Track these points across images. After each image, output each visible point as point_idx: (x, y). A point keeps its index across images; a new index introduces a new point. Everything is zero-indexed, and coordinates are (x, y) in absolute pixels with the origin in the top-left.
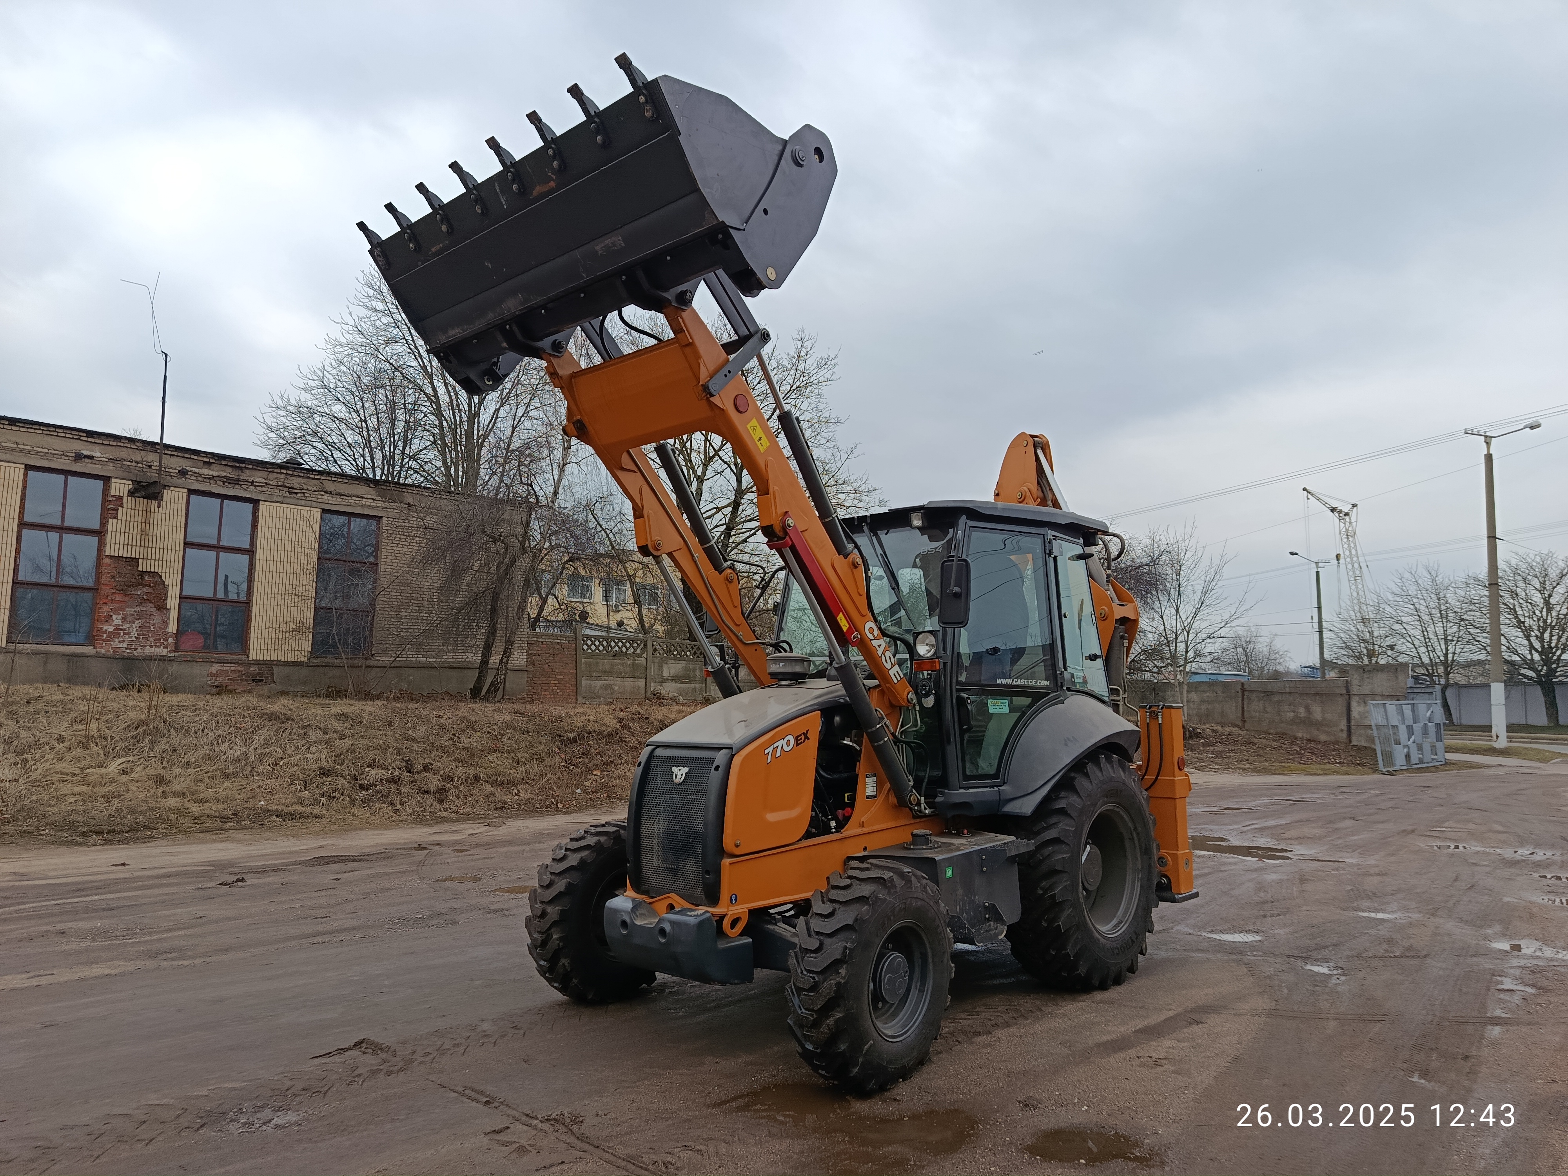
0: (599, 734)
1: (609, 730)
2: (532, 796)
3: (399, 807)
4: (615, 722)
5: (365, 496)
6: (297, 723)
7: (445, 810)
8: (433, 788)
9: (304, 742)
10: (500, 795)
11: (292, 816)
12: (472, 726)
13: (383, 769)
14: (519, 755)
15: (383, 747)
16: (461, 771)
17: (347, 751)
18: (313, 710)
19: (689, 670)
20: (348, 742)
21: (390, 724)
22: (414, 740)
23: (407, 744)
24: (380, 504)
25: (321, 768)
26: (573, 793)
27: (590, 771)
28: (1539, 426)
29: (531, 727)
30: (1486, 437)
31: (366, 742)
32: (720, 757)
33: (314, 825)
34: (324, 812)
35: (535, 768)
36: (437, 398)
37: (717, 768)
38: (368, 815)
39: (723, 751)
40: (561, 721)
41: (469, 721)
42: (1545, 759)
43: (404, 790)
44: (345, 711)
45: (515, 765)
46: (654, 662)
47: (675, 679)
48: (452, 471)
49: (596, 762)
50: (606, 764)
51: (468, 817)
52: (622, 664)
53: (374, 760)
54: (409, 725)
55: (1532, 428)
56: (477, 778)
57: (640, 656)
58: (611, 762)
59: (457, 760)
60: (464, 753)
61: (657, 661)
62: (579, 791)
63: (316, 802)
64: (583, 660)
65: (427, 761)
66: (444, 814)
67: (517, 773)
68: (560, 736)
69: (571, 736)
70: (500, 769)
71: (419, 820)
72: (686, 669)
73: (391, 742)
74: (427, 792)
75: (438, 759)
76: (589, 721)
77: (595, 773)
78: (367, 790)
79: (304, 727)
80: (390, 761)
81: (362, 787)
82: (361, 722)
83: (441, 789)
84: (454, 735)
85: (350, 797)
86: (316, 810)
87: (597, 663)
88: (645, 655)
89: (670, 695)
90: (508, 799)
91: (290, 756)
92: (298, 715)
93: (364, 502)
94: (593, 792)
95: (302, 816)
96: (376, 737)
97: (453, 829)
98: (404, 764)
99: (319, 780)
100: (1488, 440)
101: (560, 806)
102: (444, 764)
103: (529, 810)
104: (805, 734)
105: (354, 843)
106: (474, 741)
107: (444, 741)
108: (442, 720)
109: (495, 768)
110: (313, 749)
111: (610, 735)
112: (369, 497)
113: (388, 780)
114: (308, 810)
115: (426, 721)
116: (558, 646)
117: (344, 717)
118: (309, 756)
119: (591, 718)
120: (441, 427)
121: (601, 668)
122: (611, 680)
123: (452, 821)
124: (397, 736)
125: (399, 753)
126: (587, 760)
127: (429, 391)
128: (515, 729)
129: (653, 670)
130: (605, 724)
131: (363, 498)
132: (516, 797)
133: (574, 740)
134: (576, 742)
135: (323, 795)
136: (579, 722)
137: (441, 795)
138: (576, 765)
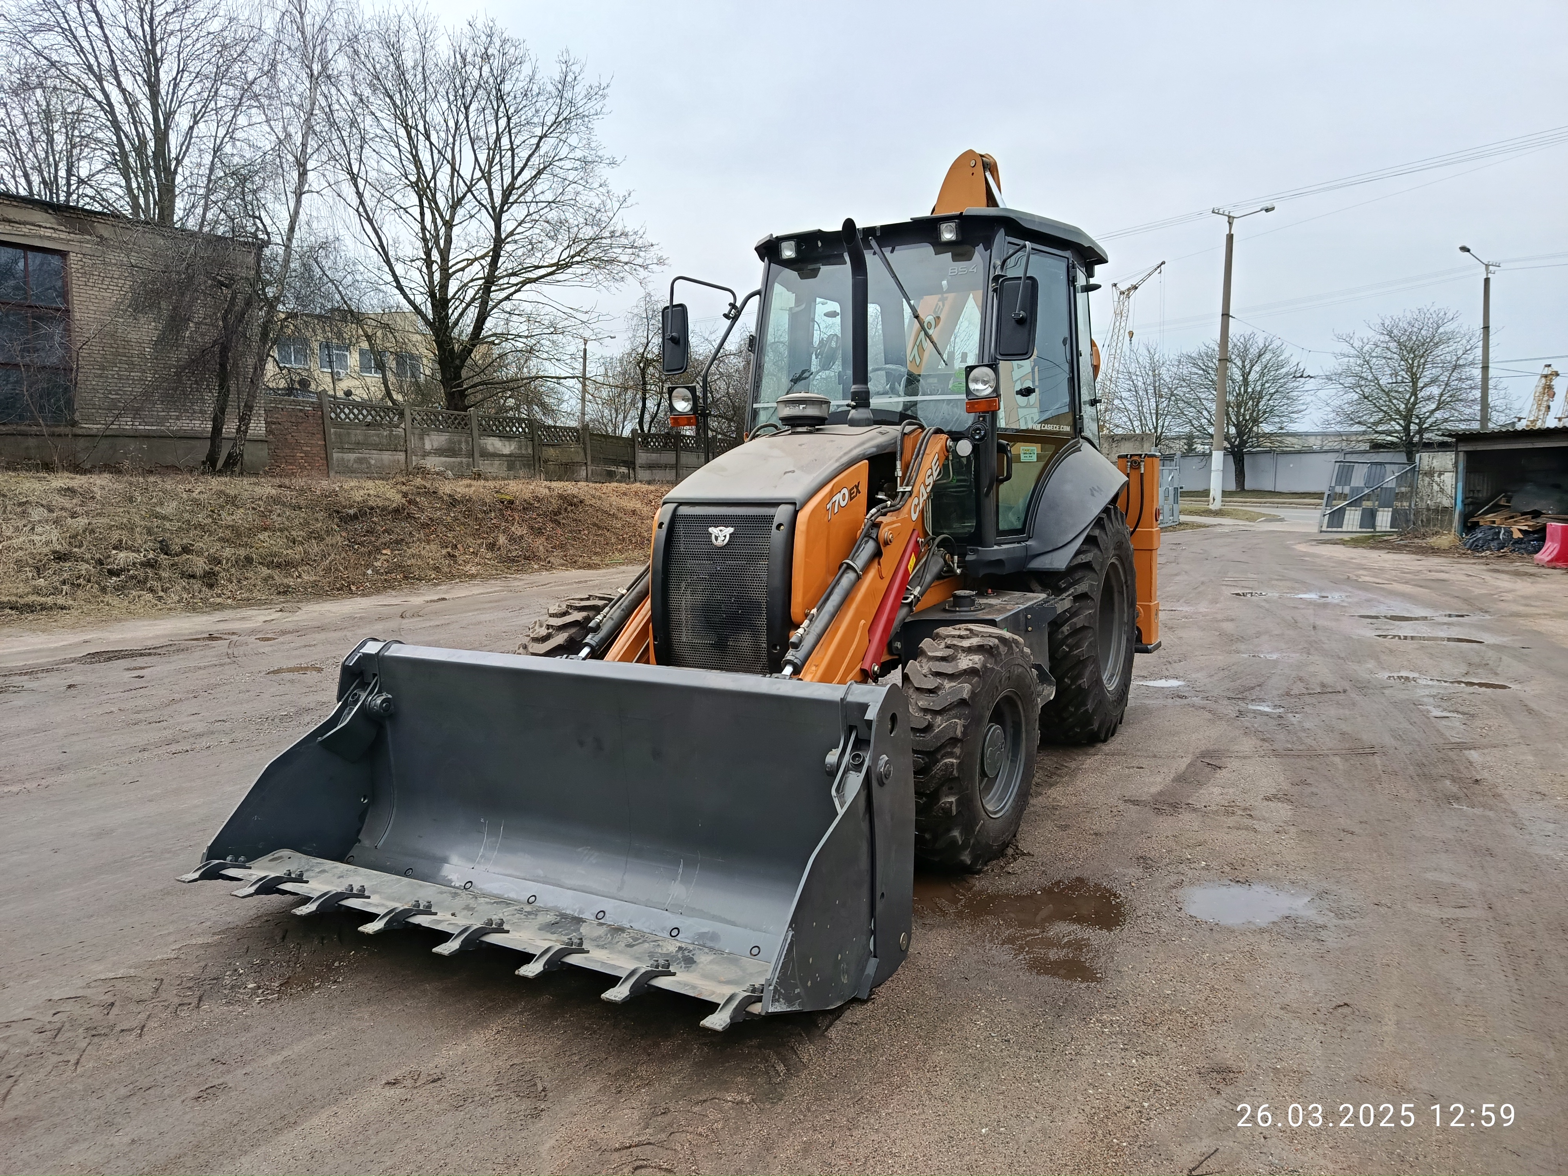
0: (382, 510)
1: (394, 505)
2: (318, 578)
3: (161, 594)
4: (400, 496)
5: (44, 224)
6: (10, 499)
7: (219, 596)
8: (199, 572)
9: (24, 522)
10: (279, 578)
11: (30, 608)
12: (233, 501)
13: (134, 551)
14: (293, 533)
15: (129, 526)
16: (228, 552)
17: (84, 531)
18: (28, 485)
19: (454, 443)
20: (82, 521)
21: (131, 500)
22: (164, 518)
23: (156, 522)
24: (63, 236)
25: (54, 552)
26: (364, 574)
27: (378, 550)
28: (1273, 209)
29: (303, 503)
30: (1229, 217)
31: (105, 520)
32: (781, 514)
33: (67, 618)
34: (71, 602)
35: (315, 548)
36: (110, 105)
37: (779, 527)
38: (126, 603)
39: (782, 507)
40: (336, 495)
41: (227, 496)
42: (1252, 518)
43: (164, 574)
44: (70, 485)
45: (291, 544)
46: (414, 434)
47: (440, 452)
48: (142, 201)
49: (384, 541)
50: (397, 542)
51: (249, 603)
52: (378, 435)
53: (121, 541)
54: (154, 500)
55: (1267, 210)
56: (249, 560)
57: (397, 426)
58: (402, 540)
59: (221, 539)
60: (228, 532)
61: (417, 432)
62: (369, 572)
63: (56, 591)
64: (332, 430)
65: (185, 541)
66: (219, 600)
67: (295, 553)
68: (338, 512)
69: (351, 512)
70: (275, 549)
71: (191, 608)
72: (450, 441)
73: (137, 519)
74: (193, 576)
75: (198, 539)
76: (369, 495)
77: (384, 552)
78: (118, 576)
79: (20, 504)
80: (140, 542)
81: (111, 573)
82: (93, 498)
83: (209, 573)
84: (213, 511)
85: (99, 584)
86: (61, 601)
87: (349, 434)
88: (403, 425)
89: (437, 469)
90: (290, 581)
91: (9, 538)
92: (10, 490)
93: (42, 232)
94: (387, 573)
95: (43, 607)
96: (116, 514)
97: (239, 616)
98: (158, 545)
99: (54, 566)
100: (1231, 220)
101: (353, 588)
102: (208, 544)
103: (317, 592)
104: (857, 487)
105: (129, 635)
106: (239, 517)
107: (201, 518)
108: (194, 495)
109: (269, 548)
110: (39, 529)
111: (397, 511)
112: (48, 225)
113: (142, 564)
114: (50, 600)
115: (175, 496)
116: (301, 414)
117: (70, 491)
118: (36, 538)
119: (372, 492)
120: (120, 144)
121: (353, 439)
122: (365, 454)
123: (231, 607)
124: (143, 513)
125: (149, 532)
126: (373, 539)
127: (100, 96)
128: (284, 504)
129: (413, 442)
130: (389, 499)
131: (40, 226)
132: (299, 580)
133: (355, 517)
134: (357, 518)
135: (64, 583)
136: (358, 496)
137: (210, 579)
138: (361, 544)
